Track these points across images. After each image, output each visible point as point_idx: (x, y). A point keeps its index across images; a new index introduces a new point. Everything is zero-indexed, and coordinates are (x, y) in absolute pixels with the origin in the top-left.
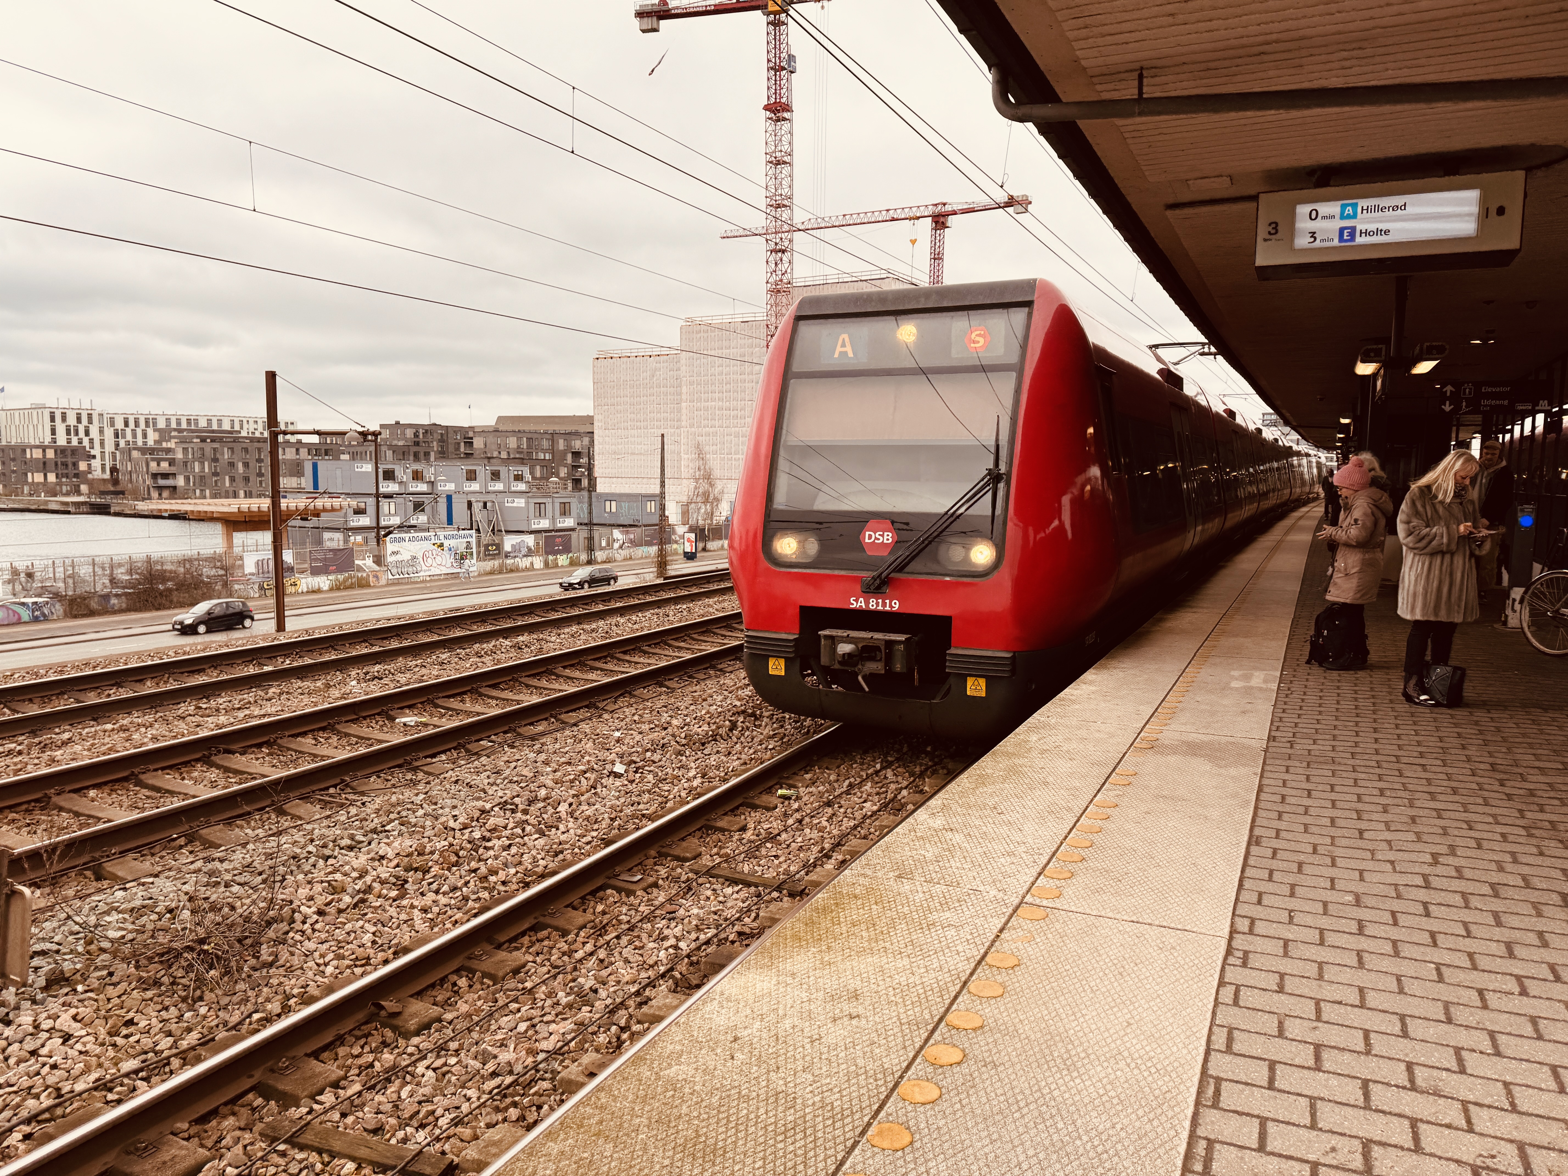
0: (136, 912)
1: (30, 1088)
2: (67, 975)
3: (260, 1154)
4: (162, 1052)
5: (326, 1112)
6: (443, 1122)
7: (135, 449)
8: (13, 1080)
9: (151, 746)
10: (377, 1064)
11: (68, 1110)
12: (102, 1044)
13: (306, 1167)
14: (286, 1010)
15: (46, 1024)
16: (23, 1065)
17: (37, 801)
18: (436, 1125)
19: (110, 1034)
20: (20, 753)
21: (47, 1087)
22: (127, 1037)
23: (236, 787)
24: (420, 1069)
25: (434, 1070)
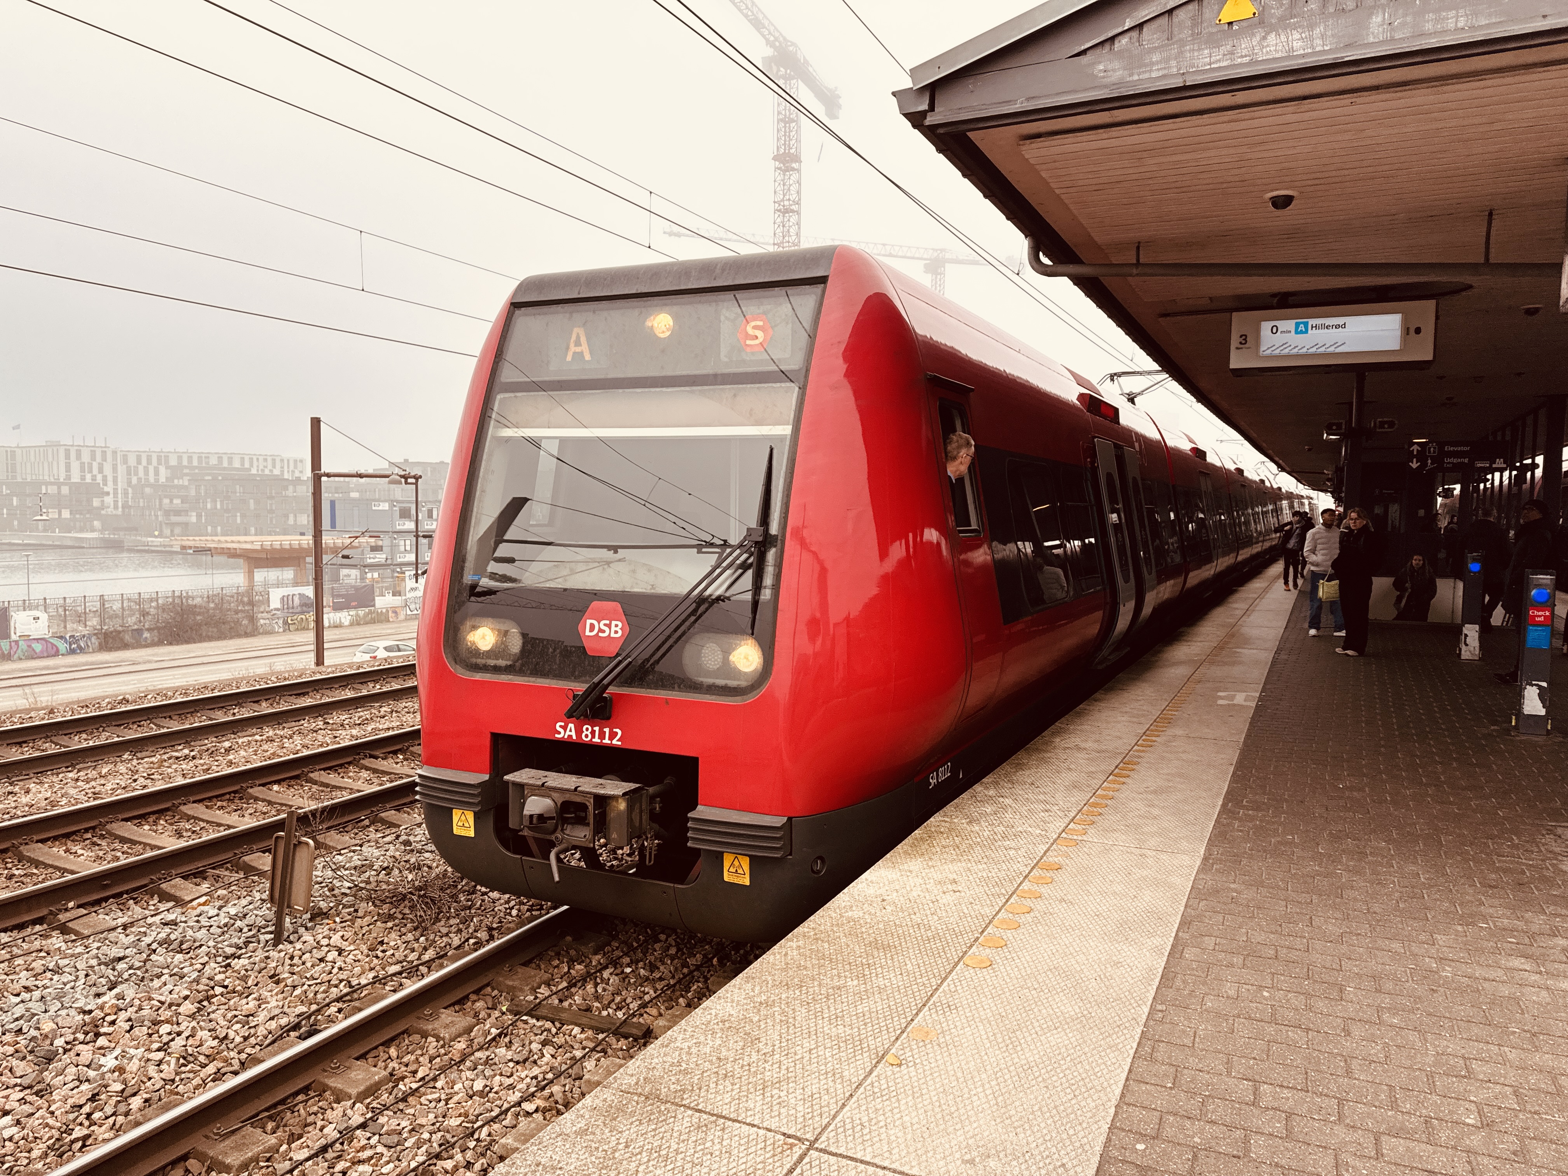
0: (360, 869)
1: (329, 981)
2: (325, 911)
3: (510, 1022)
4: (413, 962)
5: (546, 998)
6: (634, 1006)
7: (147, 486)
8: (316, 976)
9: (306, 753)
10: (571, 971)
11: (363, 995)
12: (368, 956)
13: (545, 1030)
14: (492, 938)
15: (325, 942)
16: (316, 968)
17: (235, 792)
18: (628, 1008)
19: (369, 950)
20: (194, 758)
21: (341, 981)
22: (384, 951)
23: (389, 785)
24: (606, 974)
25: (617, 975)
